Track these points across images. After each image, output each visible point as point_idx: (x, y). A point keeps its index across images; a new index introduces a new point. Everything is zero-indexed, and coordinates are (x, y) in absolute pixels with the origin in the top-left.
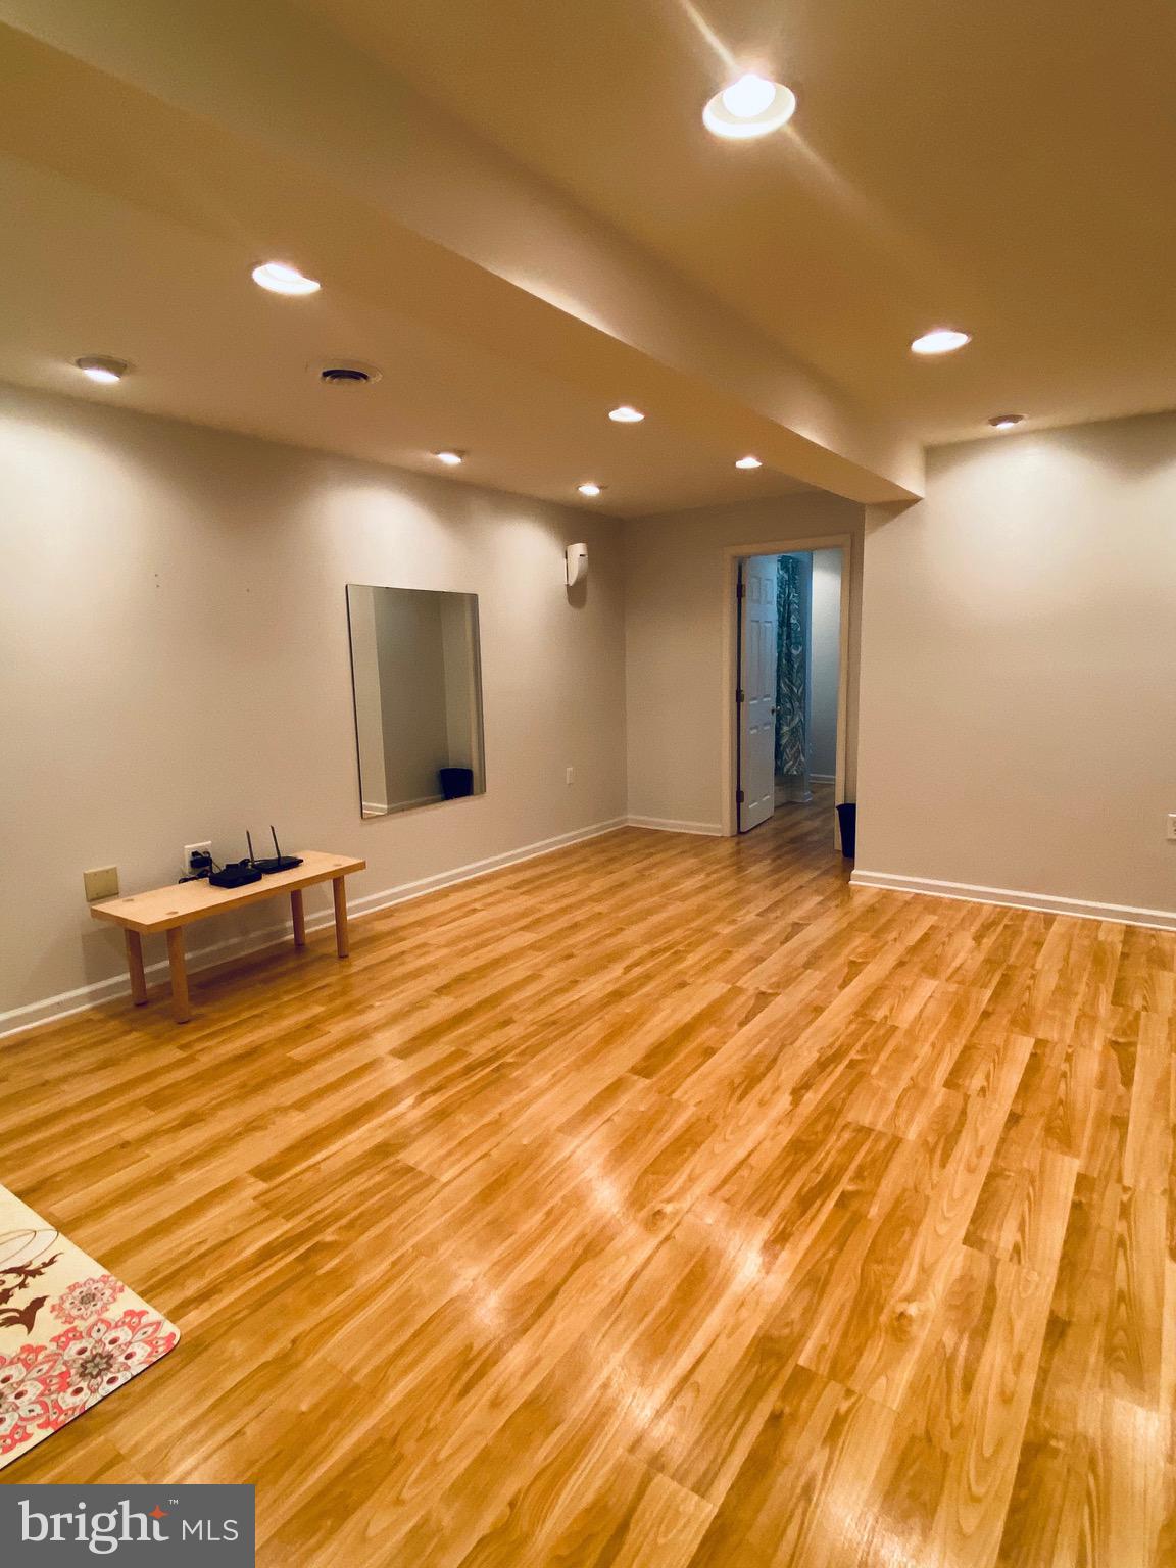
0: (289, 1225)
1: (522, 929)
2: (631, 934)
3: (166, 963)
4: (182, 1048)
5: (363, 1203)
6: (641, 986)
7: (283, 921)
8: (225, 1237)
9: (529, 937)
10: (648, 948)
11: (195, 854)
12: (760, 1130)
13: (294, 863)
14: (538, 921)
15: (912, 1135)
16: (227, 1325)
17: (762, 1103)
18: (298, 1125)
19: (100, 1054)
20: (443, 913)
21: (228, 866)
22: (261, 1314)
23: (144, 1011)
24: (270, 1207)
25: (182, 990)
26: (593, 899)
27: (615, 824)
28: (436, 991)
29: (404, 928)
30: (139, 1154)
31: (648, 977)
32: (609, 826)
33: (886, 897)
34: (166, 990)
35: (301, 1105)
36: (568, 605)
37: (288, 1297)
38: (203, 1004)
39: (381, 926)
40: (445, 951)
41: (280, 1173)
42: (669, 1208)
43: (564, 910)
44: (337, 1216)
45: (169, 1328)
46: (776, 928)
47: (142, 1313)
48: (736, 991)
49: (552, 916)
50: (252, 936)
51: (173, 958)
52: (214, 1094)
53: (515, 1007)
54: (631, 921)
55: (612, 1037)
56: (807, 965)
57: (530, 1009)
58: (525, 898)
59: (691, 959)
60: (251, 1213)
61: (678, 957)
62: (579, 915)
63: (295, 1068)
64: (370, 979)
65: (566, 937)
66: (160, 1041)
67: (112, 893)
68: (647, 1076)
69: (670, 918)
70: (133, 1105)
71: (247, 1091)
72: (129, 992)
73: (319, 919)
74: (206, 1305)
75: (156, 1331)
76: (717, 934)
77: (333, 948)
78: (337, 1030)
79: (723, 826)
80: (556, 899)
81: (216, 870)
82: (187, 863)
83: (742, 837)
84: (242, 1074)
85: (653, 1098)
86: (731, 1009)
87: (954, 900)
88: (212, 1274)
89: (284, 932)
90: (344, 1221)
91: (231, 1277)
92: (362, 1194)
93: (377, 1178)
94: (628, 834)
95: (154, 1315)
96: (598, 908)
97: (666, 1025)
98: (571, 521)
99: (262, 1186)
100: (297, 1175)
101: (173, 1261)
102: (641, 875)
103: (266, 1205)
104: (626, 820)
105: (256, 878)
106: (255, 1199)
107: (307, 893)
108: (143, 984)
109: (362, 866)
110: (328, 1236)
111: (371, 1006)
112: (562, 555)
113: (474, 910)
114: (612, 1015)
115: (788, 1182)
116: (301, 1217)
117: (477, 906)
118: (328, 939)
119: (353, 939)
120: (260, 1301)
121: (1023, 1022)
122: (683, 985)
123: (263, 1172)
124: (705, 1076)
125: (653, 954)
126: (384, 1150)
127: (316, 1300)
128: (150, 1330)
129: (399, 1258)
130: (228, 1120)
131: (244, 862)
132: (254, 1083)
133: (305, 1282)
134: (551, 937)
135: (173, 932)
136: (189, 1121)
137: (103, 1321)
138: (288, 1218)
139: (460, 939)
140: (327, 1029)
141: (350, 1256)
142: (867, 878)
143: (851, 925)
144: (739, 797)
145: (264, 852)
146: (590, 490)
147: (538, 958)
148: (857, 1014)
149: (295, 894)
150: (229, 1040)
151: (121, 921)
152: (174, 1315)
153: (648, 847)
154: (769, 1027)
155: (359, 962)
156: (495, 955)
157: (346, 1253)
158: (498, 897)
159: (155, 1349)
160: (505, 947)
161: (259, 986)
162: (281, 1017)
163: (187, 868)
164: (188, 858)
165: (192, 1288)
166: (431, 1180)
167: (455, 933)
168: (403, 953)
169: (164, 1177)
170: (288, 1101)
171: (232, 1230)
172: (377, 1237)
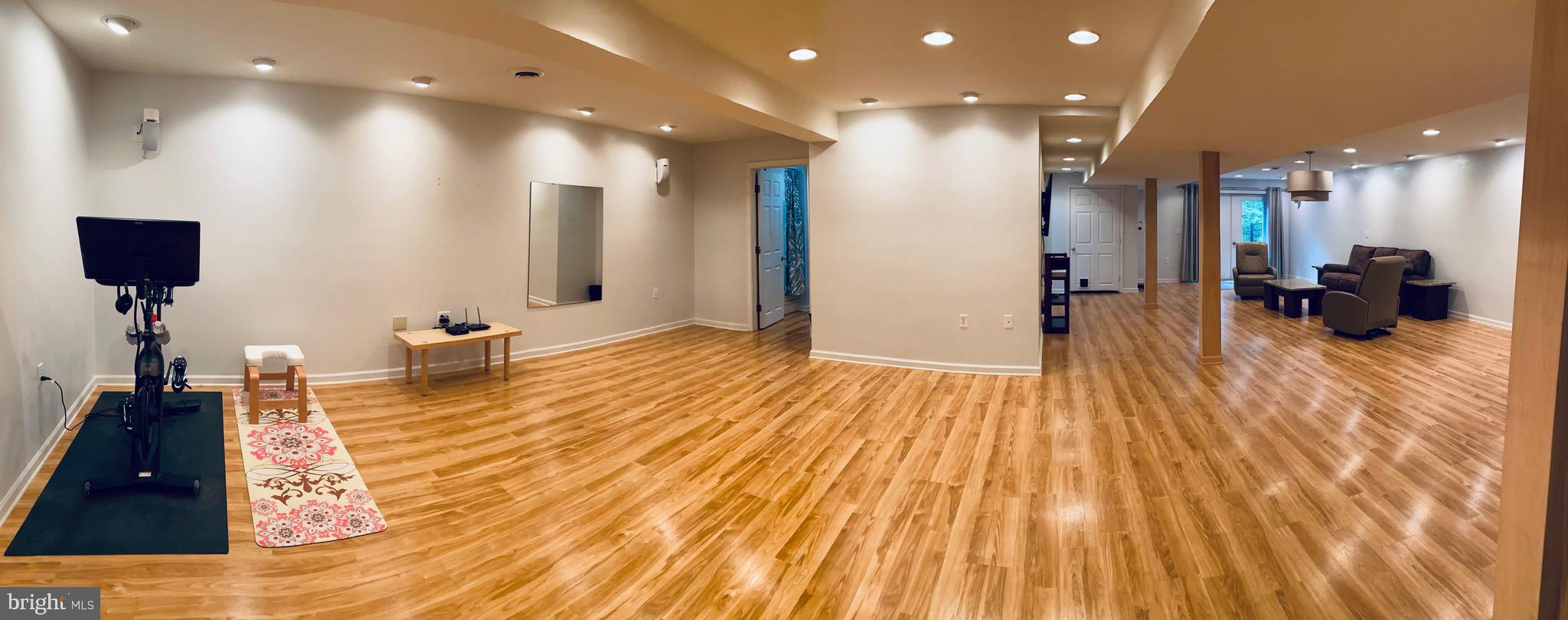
0: (443, 499)
1: (607, 378)
2: (668, 386)
3: (420, 367)
4: (420, 407)
5: (478, 499)
6: (662, 415)
7: (481, 356)
8: (416, 495)
9: (609, 383)
10: (675, 394)
11: (442, 316)
12: (694, 497)
13: (486, 328)
14: (618, 375)
15: (775, 499)
16: (405, 530)
17: (702, 482)
18: (460, 456)
19: (387, 400)
20: (564, 365)
21: (456, 324)
22: (420, 532)
23: (409, 386)
24: (437, 489)
25: (425, 380)
26: (655, 365)
27: (687, 323)
28: (547, 405)
29: (540, 370)
30: (390, 448)
31: (668, 410)
32: (682, 323)
33: (826, 364)
34: (419, 379)
35: (465, 447)
36: (657, 193)
37: (433, 529)
38: (434, 389)
39: (530, 366)
40: (560, 385)
41: (445, 475)
42: (627, 533)
43: (634, 370)
44: (466, 502)
45: (383, 522)
46: (754, 384)
47: (375, 512)
48: (716, 420)
49: (627, 373)
50: (465, 361)
51: (424, 365)
52: (428, 431)
53: (586, 420)
54: (673, 378)
55: (636, 440)
56: (761, 406)
57: (593, 422)
58: (615, 361)
59: (698, 401)
60: (428, 488)
61: (690, 400)
62: (642, 373)
63: (467, 429)
64: (515, 393)
65: (631, 384)
66: (411, 401)
67: (403, 329)
68: (644, 464)
69: (696, 378)
70: (394, 426)
71: (443, 434)
72: (404, 376)
73: (497, 359)
74: (400, 519)
75: (378, 521)
76: (719, 388)
77: (501, 375)
78: (492, 415)
79: (749, 325)
80: (633, 363)
81: (450, 326)
82: (438, 320)
83: (761, 331)
84: (443, 426)
85: (644, 475)
86: (707, 431)
87: (862, 365)
88: (405, 508)
89: (480, 362)
90: (468, 505)
91: (414, 511)
92: (478, 495)
93: (488, 490)
94: (693, 329)
95: (379, 514)
96: (656, 370)
97: (667, 437)
98: (660, 146)
99: (437, 478)
100: (454, 478)
101: (392, 496)
102: (690, 353)
103: (436, 487)
104: (694, 321)
105: (466, 332)
106: (432, 483)
107: (493, 343)
108: (411, 374)
109: (519, 333)
110: (459, 509)
111: (511, 407)
112: (654, 165)
113: (585, 365)
114: (637, 430)
115: (698, 524)
116: (450, 497)
117: (587, 363)
118: (500, 370)
119: (511, 371)
120: (420, 526)
121: (862, 432)
122: (686, 416)
123: (439, 473)
124: (677, 467)
125: (677, 398)
126: (494, 478)
127: (445, 535)
128: (377, 520)
129: (487, 529)
130: (431, 445)
131: (463, 324)
132: (447, 431)
133: (444, 525)
134: (621, 384)
135: (425, 350)
136: (415, 440)
137: (362, 509)
138: (443, 496)
139: (569, 380)
140: (487, 414)
141: (466, 521)
142: (818, 354)
143: (797, 382)
144: (759, 308)
145: (473, 320)
146: (666, 128)
147: (610, 395)
148: (776, 432)
149: (487, 342)
150: (443, 409)
151: (404, 342)
152: (387, 518)
153: (701, 337)
154: (725, 440)
155: (513, 384)
156: (586, 391)
157: (465, 519)
158: (602, 359)
159: (376, 527)
160: (593, 388)
161: (463, 387)
162: (468, 403)
163: (438, 323)
164: (438, 318)
165: (396, 510)
166: (511, 499)
167: (569, 376)
168: (536, 382)
169: (398, 460)
170: (460, 444)
171: (419, 493)
172: (481, 516)
